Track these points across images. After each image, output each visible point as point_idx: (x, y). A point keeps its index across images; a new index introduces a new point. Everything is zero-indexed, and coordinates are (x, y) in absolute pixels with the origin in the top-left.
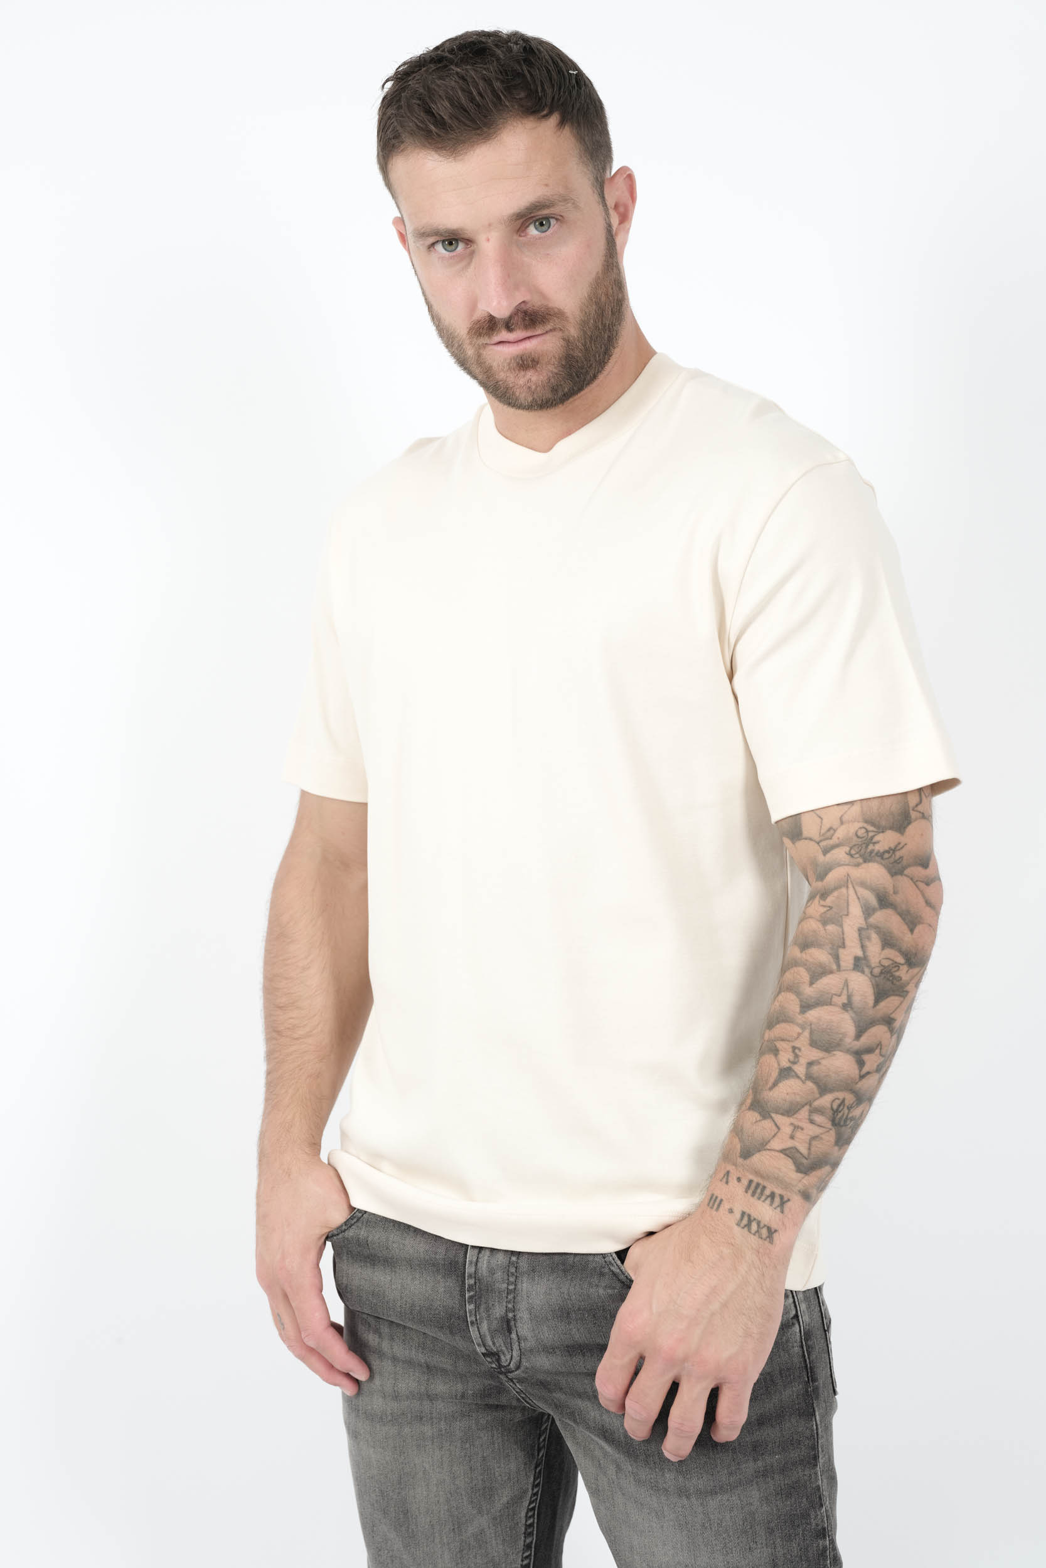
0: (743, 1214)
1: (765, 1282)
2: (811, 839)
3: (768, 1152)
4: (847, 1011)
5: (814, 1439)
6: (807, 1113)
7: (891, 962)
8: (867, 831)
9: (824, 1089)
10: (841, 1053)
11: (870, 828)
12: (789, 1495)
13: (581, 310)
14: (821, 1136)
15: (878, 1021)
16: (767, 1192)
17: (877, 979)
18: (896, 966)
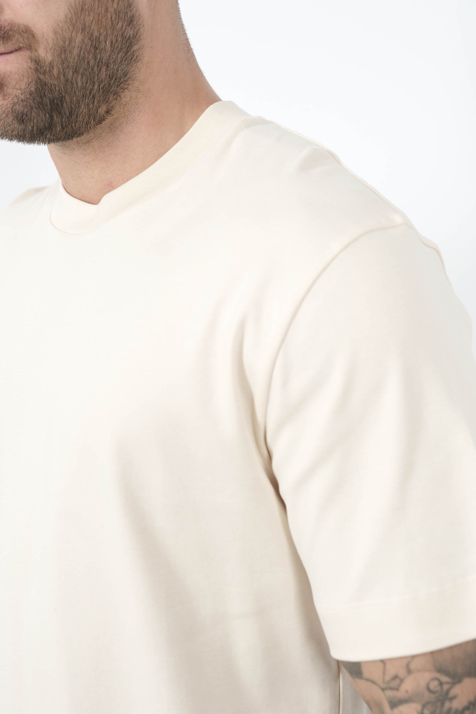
2: (373, 682)
8: (441, 684)
11: (445, 679)
13: (55, 33)
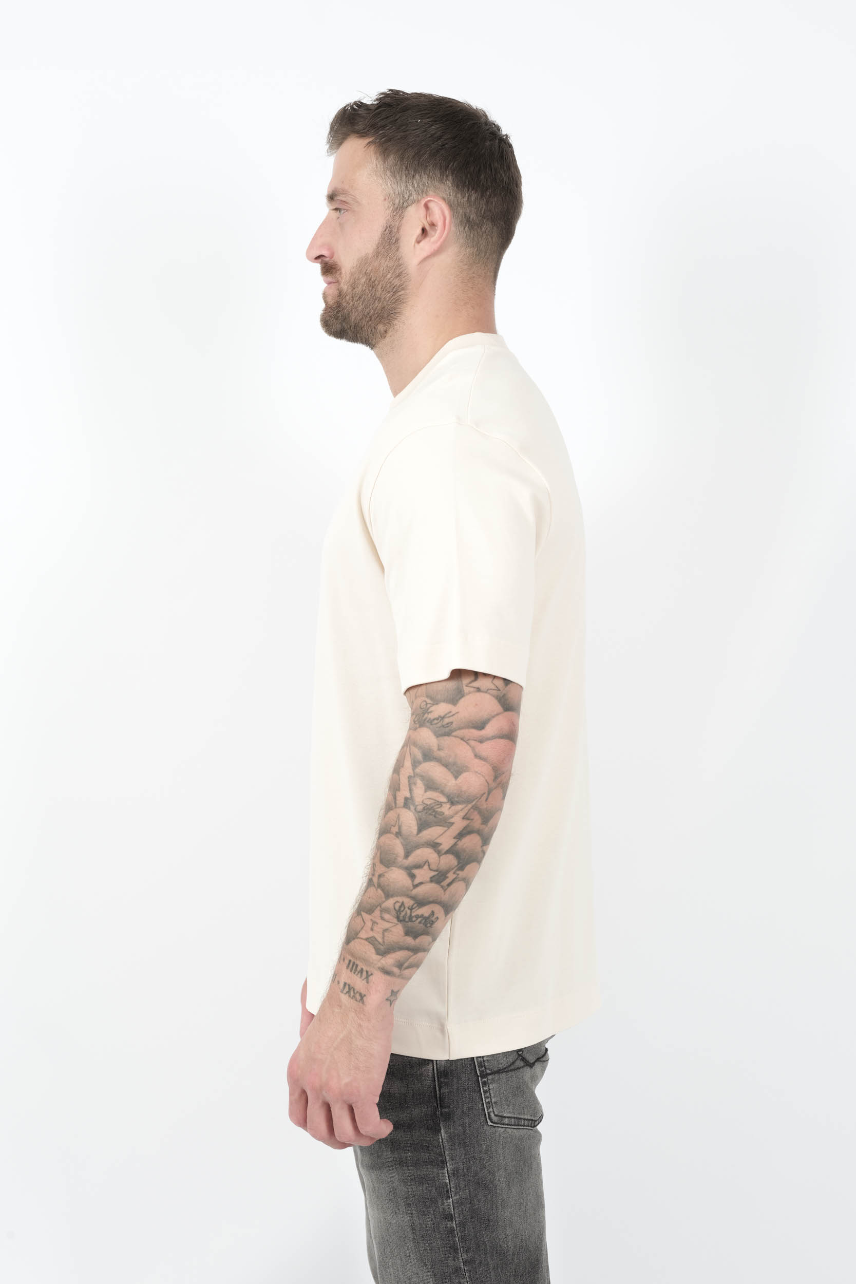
0: (345, 984)
1: (363, 1031)
3: (359, 940)
4: (398, 837)
5: (441, 1149)
6: (379, 912)
7: (433, 801)
9: (388, 895)
10: (396, 869)
12: (421, 1183)
14: (390, 929)
15: (423, 845)
16: (359, 968)
17: (420, 814)
18: (438, 804)
